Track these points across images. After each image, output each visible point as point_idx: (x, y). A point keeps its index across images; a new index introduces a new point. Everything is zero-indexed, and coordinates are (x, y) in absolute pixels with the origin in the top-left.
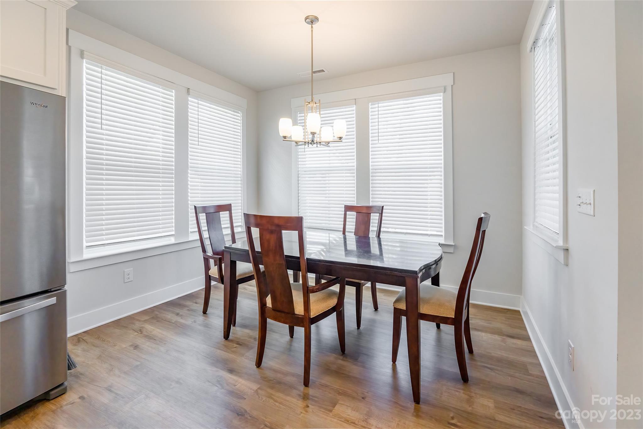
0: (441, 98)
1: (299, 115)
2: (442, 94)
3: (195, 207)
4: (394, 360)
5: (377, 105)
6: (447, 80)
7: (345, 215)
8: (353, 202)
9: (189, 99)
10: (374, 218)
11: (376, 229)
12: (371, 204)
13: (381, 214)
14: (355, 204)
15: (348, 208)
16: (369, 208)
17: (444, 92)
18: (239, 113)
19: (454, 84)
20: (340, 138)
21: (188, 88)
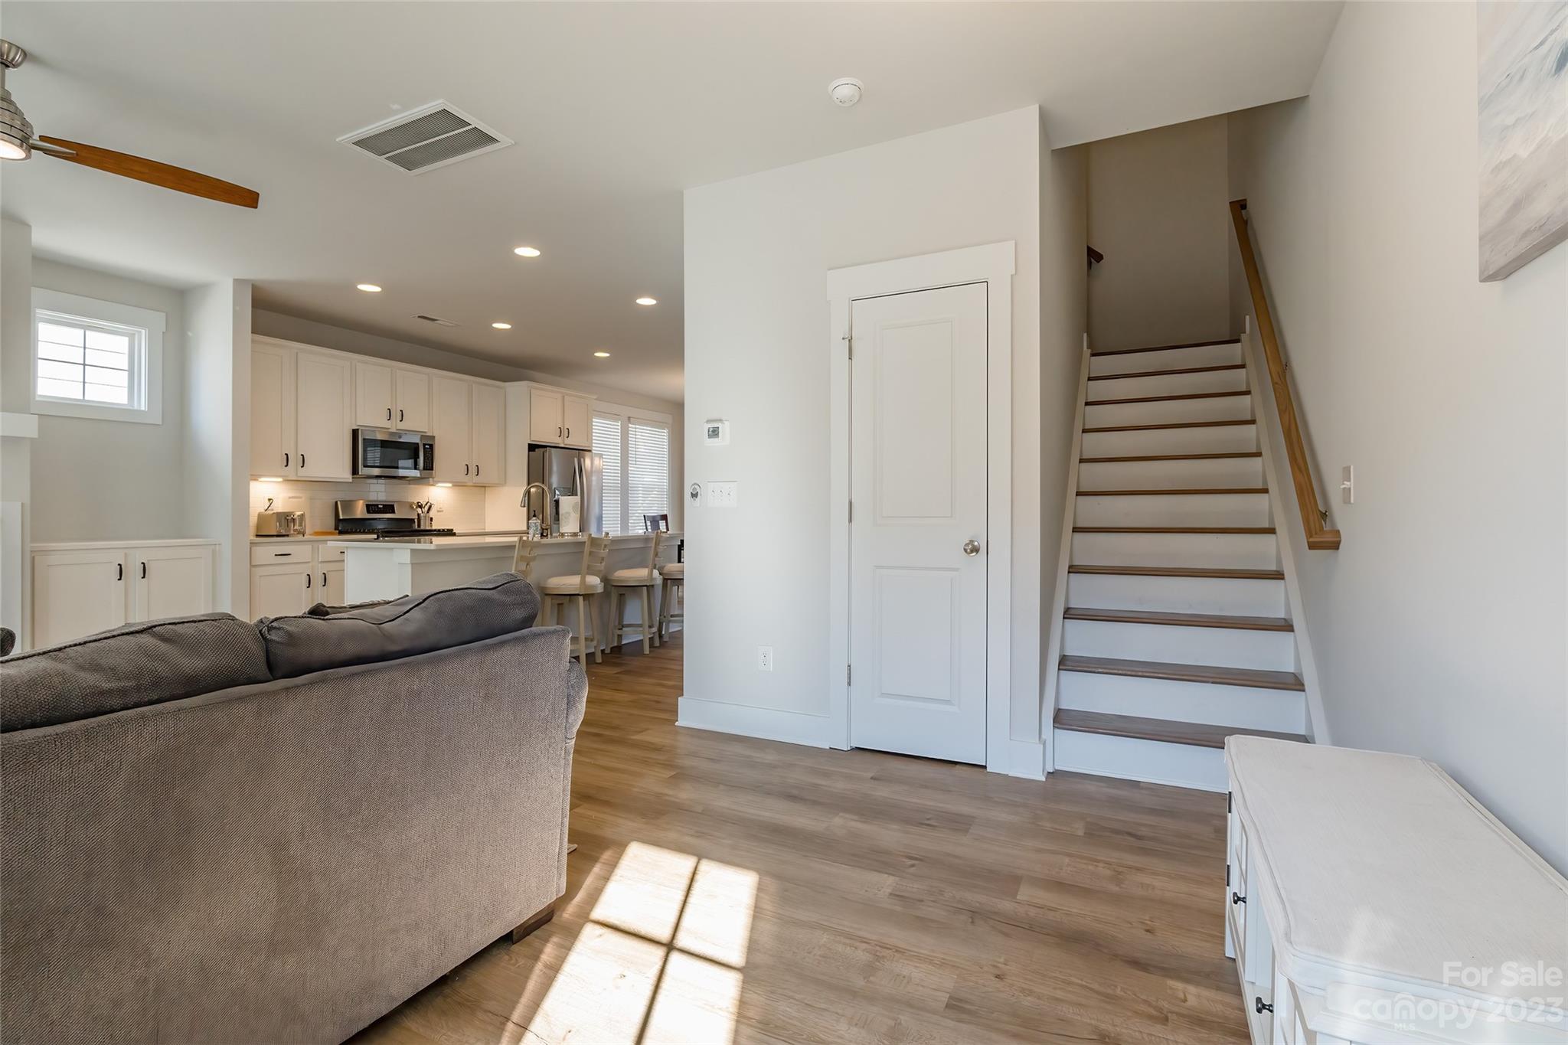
9: (630, 425)
21: (629, 417)
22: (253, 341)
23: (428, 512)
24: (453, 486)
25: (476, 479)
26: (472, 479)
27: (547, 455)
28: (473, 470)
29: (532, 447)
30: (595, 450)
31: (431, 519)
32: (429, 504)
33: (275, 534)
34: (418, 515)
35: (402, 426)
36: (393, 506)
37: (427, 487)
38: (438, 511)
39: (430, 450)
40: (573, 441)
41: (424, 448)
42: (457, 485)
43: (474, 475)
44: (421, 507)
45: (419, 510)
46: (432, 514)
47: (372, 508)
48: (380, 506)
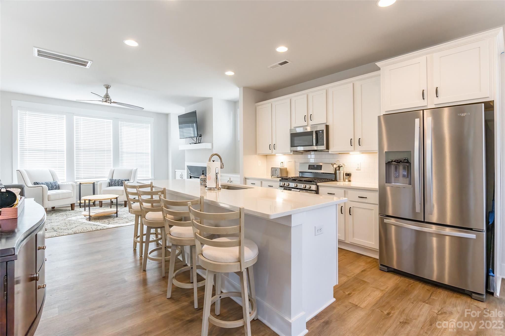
25: (360, 148)
26: (356, 148)
35: (312, 123)
36: (321, 166)
47: (311, 167)
48: (315, 166)
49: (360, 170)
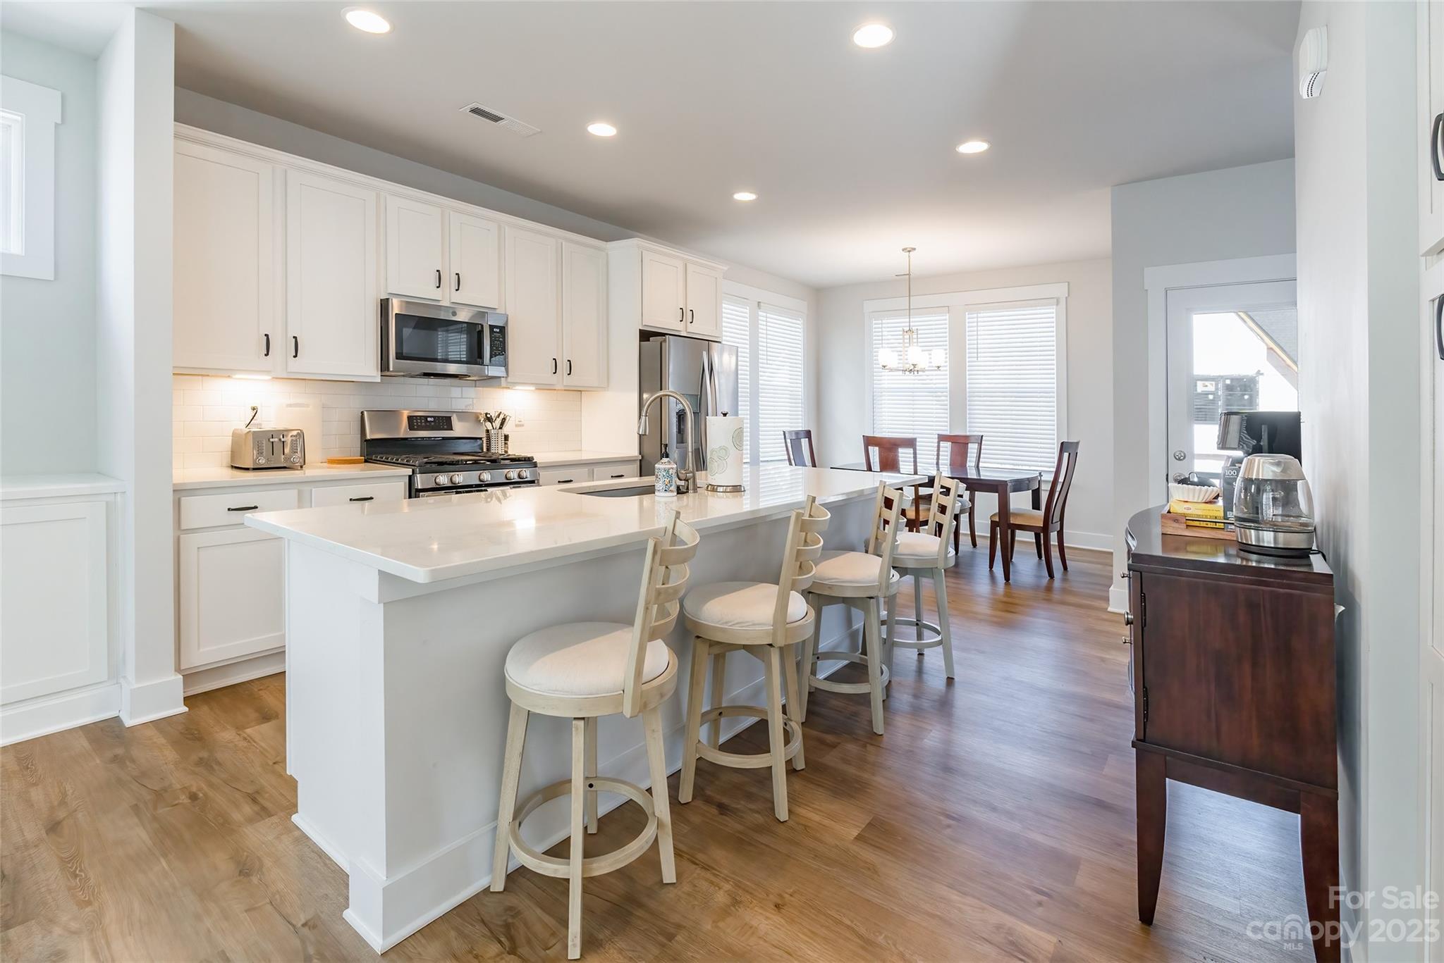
0: (1054, 310)
1: (874, 322)
2: (1055, 307)
3: (784, 432)
4: (991, 566)
5: (975, 315)
6: (1060, 290)
7: (939, 447)
8: (947, 432)
9: (760, 313)
10: (972, 448)
11: (973, 464)
12: (968, 434)
13: (980, 444)
14: (948, 433)
15: (942, 438)
16: (967, 437)
17: (1057, 305)
18: (799, 320)
19: (1069, 295)
20: (939, 367)
21: (759, 302)
22: (177, 136)
23: (500, 428)
24: (537, 389)
25: (568, 381)
26: (563, 379)
27: (665, 346)
28: (563, 367)
29: (645, 335)
30: (726, 340)
31: (506, 438)
32: (502, 416)
33: (251, 466)
34: (488, 431)
35: (458, 297)
36: (449, 419)
37: (497, 390)
38: (517, 426)
39: (500, 334)
40: (699, 328)
41: (492, 331)
42: (542, 387)
43: (566, 375)
44: (489, 419)
45: (488, 425)
46: (506, 430)
47: (417, 422)
48: (429, 419)
49: (523, 425)
